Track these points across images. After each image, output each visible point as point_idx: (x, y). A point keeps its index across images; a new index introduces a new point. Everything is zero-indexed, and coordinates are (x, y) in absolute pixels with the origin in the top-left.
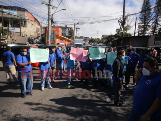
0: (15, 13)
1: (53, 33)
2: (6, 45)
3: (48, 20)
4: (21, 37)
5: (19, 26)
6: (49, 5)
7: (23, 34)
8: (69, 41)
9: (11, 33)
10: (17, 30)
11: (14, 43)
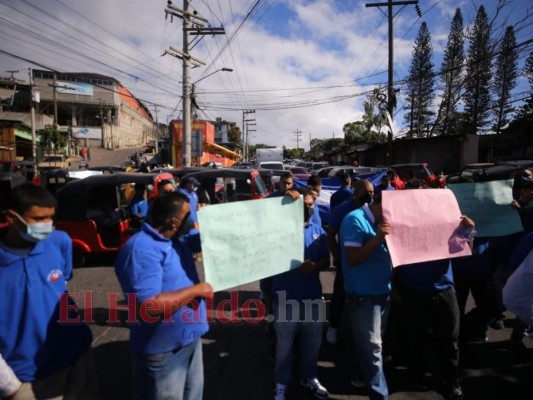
0: (87, 91)
1: (197, 134)
2: (63, 173)
3: (184, 98)
4: (103, 152)
5: (98, 124)
6: (186, 58)
7: (108, 143)
8: (231, 157)
9: (77, 140)
10: (94, 133)
11: (87, 168)
